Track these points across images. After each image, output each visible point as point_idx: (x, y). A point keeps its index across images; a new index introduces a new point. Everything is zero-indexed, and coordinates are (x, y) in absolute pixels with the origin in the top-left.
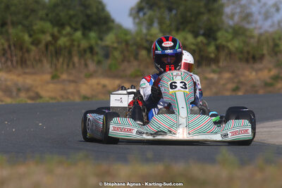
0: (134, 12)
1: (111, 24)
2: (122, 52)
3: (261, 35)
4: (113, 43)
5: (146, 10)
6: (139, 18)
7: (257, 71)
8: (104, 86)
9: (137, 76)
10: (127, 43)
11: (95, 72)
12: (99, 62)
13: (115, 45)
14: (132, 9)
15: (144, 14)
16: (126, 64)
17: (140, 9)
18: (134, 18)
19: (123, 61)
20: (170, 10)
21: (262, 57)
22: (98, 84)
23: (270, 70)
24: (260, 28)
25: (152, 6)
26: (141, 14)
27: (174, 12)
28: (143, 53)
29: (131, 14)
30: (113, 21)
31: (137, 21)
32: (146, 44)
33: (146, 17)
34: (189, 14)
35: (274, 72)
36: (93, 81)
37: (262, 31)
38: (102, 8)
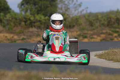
0: (20, 6)
1: (10, 10)
2: (14, 23)
3: (73, 17)
4: (10, 18)
5: (25, 5)
6: (22, 8)
7: (71, 32)
8: (6, 37)
9: (20, 33)
10: (16, 19)
11: (3, 31)
12: (4, 26)
13: (11, 19)
14: (19, 4)
15: (24, 6)
16: (16, 28)
17: (22, 4)
18: (20, 8)
19: (14, 26)
20: (35, 5)
21: (74, 26)
22: (4, 36)
23: (77, 32)
24: (73, 14)
25: (27, 3)
26: (23, 7)
27: (37, 6)
28: (23, 23)
29: (18, 7)
30: (11, 9)
31: (21, 9)
32: (24, 20)
33: (25, 8)
34: (43, 7)
35: (78, 33)
36: (2, 35)
37: (74, 15)
38: (6, 3)
